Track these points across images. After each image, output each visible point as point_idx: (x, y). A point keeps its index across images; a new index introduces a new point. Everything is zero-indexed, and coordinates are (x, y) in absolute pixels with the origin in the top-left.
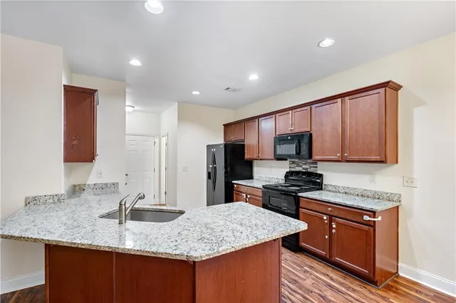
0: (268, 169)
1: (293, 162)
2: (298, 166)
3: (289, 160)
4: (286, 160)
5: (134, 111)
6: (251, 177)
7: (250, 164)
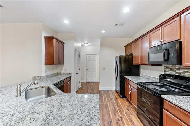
0: (149, 71)
1: (167, 67)
2: (171, 70)
3: (163, 65)
4: (161, 65)
5: (88, 45)
6: (138, 75)
7: (138, 67)
